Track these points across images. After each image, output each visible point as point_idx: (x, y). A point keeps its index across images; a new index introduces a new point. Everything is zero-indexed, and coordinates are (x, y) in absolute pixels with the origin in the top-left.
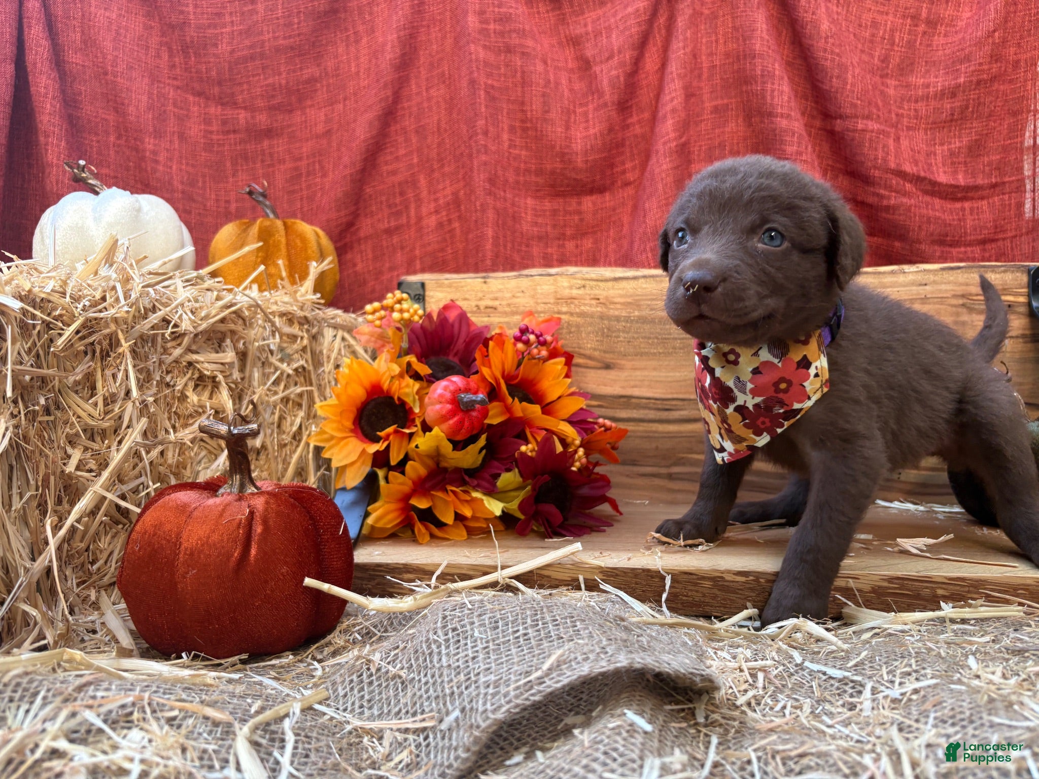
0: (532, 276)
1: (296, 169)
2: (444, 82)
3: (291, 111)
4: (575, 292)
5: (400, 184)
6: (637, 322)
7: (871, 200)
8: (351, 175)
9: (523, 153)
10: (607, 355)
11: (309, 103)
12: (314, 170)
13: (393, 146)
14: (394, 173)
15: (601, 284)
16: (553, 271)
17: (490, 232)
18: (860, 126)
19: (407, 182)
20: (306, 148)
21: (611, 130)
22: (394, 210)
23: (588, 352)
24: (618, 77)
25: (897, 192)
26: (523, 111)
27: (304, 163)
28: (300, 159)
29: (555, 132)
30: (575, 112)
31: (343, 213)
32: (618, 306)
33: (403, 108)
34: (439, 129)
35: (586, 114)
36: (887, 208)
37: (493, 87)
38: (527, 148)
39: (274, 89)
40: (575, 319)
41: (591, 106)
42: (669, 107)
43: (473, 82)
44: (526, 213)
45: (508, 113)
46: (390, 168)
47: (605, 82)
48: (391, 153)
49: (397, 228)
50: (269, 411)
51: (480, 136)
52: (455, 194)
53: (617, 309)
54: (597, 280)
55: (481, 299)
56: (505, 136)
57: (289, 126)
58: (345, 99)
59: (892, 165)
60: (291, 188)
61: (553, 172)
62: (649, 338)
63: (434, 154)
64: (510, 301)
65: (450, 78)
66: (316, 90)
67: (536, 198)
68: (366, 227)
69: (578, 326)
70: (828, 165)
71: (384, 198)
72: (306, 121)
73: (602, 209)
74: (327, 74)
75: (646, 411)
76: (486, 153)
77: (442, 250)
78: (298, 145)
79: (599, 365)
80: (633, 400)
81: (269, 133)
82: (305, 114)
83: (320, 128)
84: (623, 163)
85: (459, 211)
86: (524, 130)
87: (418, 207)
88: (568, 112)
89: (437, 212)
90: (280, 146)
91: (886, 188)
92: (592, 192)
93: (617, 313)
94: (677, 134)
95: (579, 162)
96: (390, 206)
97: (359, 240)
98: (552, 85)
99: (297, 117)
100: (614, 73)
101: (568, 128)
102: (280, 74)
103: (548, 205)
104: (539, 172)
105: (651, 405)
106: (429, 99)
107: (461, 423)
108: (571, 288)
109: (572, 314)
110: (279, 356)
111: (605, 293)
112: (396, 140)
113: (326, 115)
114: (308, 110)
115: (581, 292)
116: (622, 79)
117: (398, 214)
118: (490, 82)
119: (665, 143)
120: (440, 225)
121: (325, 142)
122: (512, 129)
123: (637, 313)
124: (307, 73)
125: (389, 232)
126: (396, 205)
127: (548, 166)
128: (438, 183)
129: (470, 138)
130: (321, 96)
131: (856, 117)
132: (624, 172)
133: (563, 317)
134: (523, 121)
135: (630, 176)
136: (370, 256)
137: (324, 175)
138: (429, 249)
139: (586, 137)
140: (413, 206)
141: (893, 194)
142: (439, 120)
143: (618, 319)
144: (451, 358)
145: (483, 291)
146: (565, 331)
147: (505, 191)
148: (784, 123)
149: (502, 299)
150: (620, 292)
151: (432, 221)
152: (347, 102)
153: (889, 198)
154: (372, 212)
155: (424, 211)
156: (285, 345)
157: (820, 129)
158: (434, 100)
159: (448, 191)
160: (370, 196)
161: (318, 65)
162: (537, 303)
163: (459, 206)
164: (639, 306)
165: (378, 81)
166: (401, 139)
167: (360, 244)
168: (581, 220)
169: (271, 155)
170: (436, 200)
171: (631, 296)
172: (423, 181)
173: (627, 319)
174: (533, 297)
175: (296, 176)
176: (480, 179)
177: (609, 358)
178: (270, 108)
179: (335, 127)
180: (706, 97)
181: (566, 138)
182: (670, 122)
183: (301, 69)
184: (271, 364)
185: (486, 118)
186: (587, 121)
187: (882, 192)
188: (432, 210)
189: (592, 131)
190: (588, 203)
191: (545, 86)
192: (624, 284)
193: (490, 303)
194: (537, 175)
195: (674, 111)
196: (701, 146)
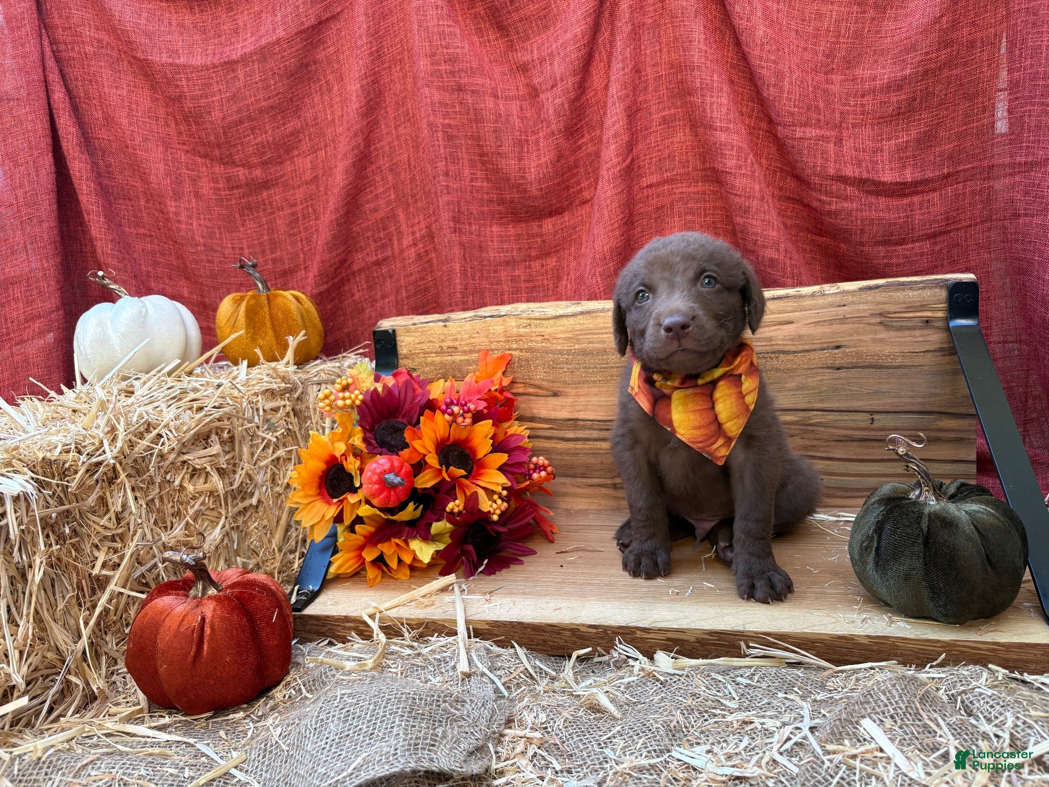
0: (485, 317)
1: (293, 214)
2: (409, 120)
3: (282, 163)
4: (522, 331)
5: (381, 219)
6: (578, 355)
7: (815, 204)
8: (337, 220)
9: (485, 184)
10: (555, 385)
11: (296, 152)
12: (308, 213)
13: (371, 185)
14: (376, 210)
15: (543, 322)
16: (504, 309)
17: (457, 267)
18: (798, 134)
19: (388, 218)
20: (299, 195)
21: (560, 157)
22: (379, 244)
23: (537, 383)
24: (563, 105)
25: (837, 197)
26: (479, 145)
27: (299, 207)
28: (295, 205)
29: (510, 165)
30: (527, 141)
31: (334, 254)
32: (561, 341)
33: (376, 149)
34: (409, 165)
35: (537, 142)
36: (829, 213)
37: (450, 126)
38: (488, 180)
39: (264, 147)
40: (525, 355)
41: (541, 134)
42: (611, 132)
43: (430, 125)
44: (492, 241)
45: (467, 149)
46: (371, 205)
47: (551, 111)
48: (371, 192)
49: (384, 259)
50: (262, 473)
51: (441, 177)
52: (428, 227)
53: (560, 344)
54: (541, 319)
55: (443, 341)
56: (467, 172)
57: (282, 176)
58: (326, 146)
59: (832, 172)
60: (292, 232)
61: (511, 202)
62: (589, 368)
63: (407, 189)
64: (468, 342)
65: (413, 117)
66: (300, 141)
67: (501, 225)
68: (359, 260)
69: (527, 360)
70: (778, 167)
71: (369, 234)
72: (295, 170)
73: (562, 229)
74: (307, 125)
75: (591, 432)
76: (448, 193)
77: (423, 279)
78: (291, 193)
79: (548, 393)
80: (580, 423)
81: (266, 185)
82: (294, 163)
83: (308, 176)
84: (578, 183)
85: (433, 242)
86: (484, 163)
87: (400, 240)
88: (520, 144)
89: (415, 244)
90: (276, 195)
91: (826, 194)
92: (551, 214)
93: (559, 347)
94: (620, 158)
95: (534, 190)
96: (375, 241)
97: (354, 273)
98: (503, 119)
99: (288, 167)
100: (558, 101)
101: (521, 159)
102: (266, 133)
103: (512, 230)
104: (501, 202)
105: (595, 426)
106: (398, 137)
107: (389, 496)
108: (518, 327)
109: (521, 350)
110: (266, 427)
111: (549, 330)
112: (374, 179)
113: (311, 162)
114: (296, 159)
115: (527, 330)
116: (566, 106)
117: (384, 246)
118: (447, 121)
119: (608, 169)
120: (419, 257)
121: (314, 187)
122: (472, 165)
123: (577, 347)
124: (291, 126)
125: (377, 263)
126: (381, 239)
127: (508, 196)
128: (414, 218)
129: (434, 178)
130: (305, 145)
131: (794, 125)
132: (581, 191)
133: (514, 353)
134: (481, 155)
135: (586, 195)
136: (365, 286)
137: (317, 218)
138: (412, 278)
139: (538, 166)
140: (395, 238)
141: (835, 199)
142: (409, 157)
143: (560, 352)
144: (400, 420)
145: (444, 334)
146: (516, 365)
147: (470, 224)
148: (723, 137)
149: (462, 340)
150: (561, 328)
151: (412, 253)
152: (328, 148)
153: (830, 204)
154: (361, 247)
155: (405, 243)
156: (269, 417)
157: (767, 131)
158: (403, 138)
159: (423, 225)
160: (358, 233)
161: (299, 117)
162: (491, 342)
163: (433, 238)
164: (578, 340)
165: (348, 130)
166: (378, 178)
167: (355, 276)
168: (544, 242)
169: (271, 203)
170: (413, 233)
171: (571, 331)
172: (401, 216)
173: (569, 352)
174: (487, 337)
175: (294, 221)
176: (445, 217)
177: (555, 387)
178: (263, 164)
179: (321, 172)
180: (653, 109)
181: (520, 169)
182: (613, 147)
183: (284, 124)
184: (258, 436)
185: (446, 158)
186: (538, 149)
187: (823, 198)
188: (411, 243)
189: (543, 160)
190: (548, 225)
191: (496, 122)
192: (564, 321)
193: (451, 344)
194: (499, 204)
195: (616, 135)
196: (651, 158)
